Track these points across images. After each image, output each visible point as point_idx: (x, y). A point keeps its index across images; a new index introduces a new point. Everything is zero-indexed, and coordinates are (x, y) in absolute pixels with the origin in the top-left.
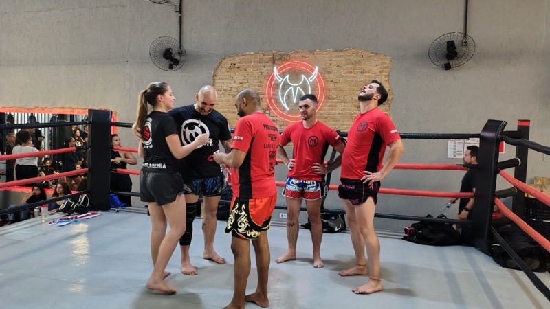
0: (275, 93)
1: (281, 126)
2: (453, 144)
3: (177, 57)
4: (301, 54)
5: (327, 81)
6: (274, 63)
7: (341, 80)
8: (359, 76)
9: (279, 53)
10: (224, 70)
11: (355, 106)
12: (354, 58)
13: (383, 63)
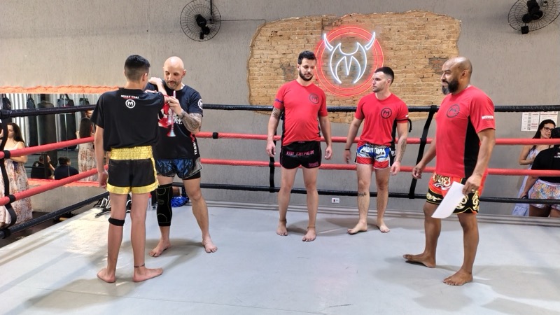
0: (325, 64)
1: (332, 101)
2: (527, 116)
3: (209, 25)
4: (355, 19)
5: (386, 49)
6: (323, 29)
7: (402, 47)
8: (423, 42)
9: (329, 17)
10: (263, 38)
11: (418, 76)
12: (417, 22)
13: (451, 27)
